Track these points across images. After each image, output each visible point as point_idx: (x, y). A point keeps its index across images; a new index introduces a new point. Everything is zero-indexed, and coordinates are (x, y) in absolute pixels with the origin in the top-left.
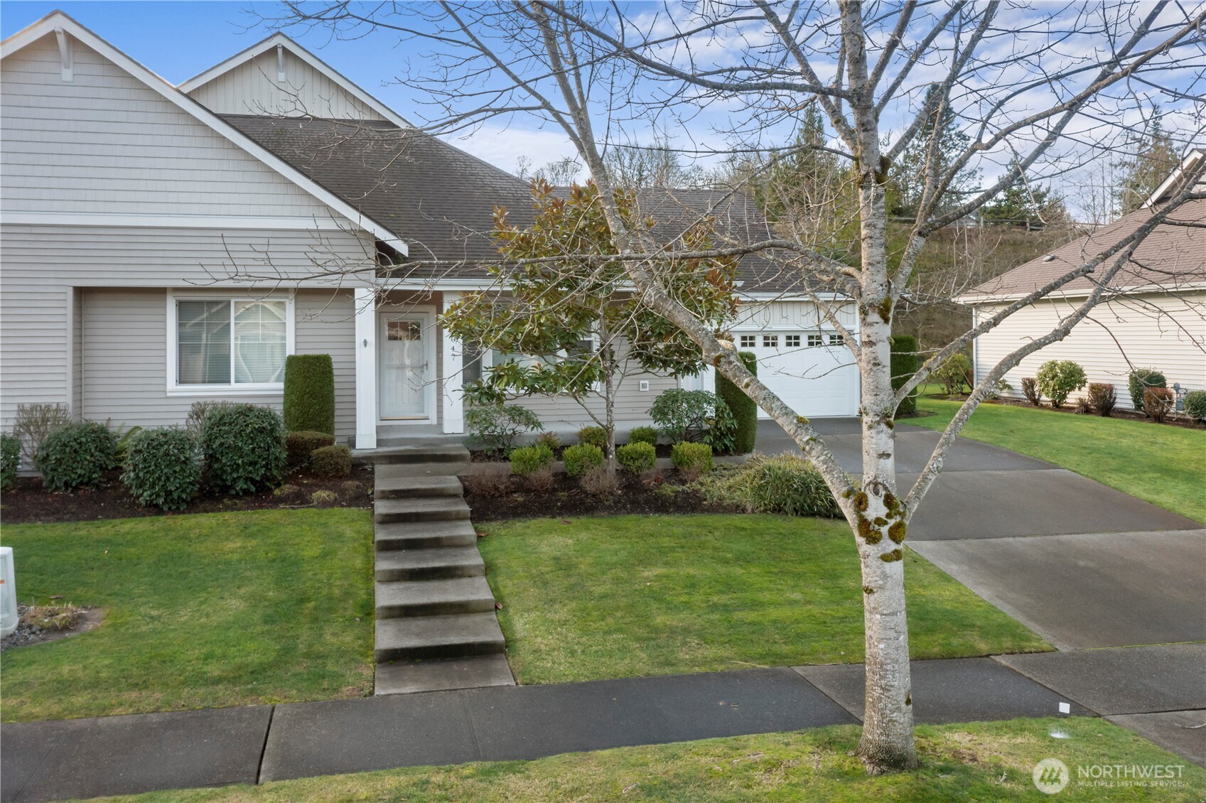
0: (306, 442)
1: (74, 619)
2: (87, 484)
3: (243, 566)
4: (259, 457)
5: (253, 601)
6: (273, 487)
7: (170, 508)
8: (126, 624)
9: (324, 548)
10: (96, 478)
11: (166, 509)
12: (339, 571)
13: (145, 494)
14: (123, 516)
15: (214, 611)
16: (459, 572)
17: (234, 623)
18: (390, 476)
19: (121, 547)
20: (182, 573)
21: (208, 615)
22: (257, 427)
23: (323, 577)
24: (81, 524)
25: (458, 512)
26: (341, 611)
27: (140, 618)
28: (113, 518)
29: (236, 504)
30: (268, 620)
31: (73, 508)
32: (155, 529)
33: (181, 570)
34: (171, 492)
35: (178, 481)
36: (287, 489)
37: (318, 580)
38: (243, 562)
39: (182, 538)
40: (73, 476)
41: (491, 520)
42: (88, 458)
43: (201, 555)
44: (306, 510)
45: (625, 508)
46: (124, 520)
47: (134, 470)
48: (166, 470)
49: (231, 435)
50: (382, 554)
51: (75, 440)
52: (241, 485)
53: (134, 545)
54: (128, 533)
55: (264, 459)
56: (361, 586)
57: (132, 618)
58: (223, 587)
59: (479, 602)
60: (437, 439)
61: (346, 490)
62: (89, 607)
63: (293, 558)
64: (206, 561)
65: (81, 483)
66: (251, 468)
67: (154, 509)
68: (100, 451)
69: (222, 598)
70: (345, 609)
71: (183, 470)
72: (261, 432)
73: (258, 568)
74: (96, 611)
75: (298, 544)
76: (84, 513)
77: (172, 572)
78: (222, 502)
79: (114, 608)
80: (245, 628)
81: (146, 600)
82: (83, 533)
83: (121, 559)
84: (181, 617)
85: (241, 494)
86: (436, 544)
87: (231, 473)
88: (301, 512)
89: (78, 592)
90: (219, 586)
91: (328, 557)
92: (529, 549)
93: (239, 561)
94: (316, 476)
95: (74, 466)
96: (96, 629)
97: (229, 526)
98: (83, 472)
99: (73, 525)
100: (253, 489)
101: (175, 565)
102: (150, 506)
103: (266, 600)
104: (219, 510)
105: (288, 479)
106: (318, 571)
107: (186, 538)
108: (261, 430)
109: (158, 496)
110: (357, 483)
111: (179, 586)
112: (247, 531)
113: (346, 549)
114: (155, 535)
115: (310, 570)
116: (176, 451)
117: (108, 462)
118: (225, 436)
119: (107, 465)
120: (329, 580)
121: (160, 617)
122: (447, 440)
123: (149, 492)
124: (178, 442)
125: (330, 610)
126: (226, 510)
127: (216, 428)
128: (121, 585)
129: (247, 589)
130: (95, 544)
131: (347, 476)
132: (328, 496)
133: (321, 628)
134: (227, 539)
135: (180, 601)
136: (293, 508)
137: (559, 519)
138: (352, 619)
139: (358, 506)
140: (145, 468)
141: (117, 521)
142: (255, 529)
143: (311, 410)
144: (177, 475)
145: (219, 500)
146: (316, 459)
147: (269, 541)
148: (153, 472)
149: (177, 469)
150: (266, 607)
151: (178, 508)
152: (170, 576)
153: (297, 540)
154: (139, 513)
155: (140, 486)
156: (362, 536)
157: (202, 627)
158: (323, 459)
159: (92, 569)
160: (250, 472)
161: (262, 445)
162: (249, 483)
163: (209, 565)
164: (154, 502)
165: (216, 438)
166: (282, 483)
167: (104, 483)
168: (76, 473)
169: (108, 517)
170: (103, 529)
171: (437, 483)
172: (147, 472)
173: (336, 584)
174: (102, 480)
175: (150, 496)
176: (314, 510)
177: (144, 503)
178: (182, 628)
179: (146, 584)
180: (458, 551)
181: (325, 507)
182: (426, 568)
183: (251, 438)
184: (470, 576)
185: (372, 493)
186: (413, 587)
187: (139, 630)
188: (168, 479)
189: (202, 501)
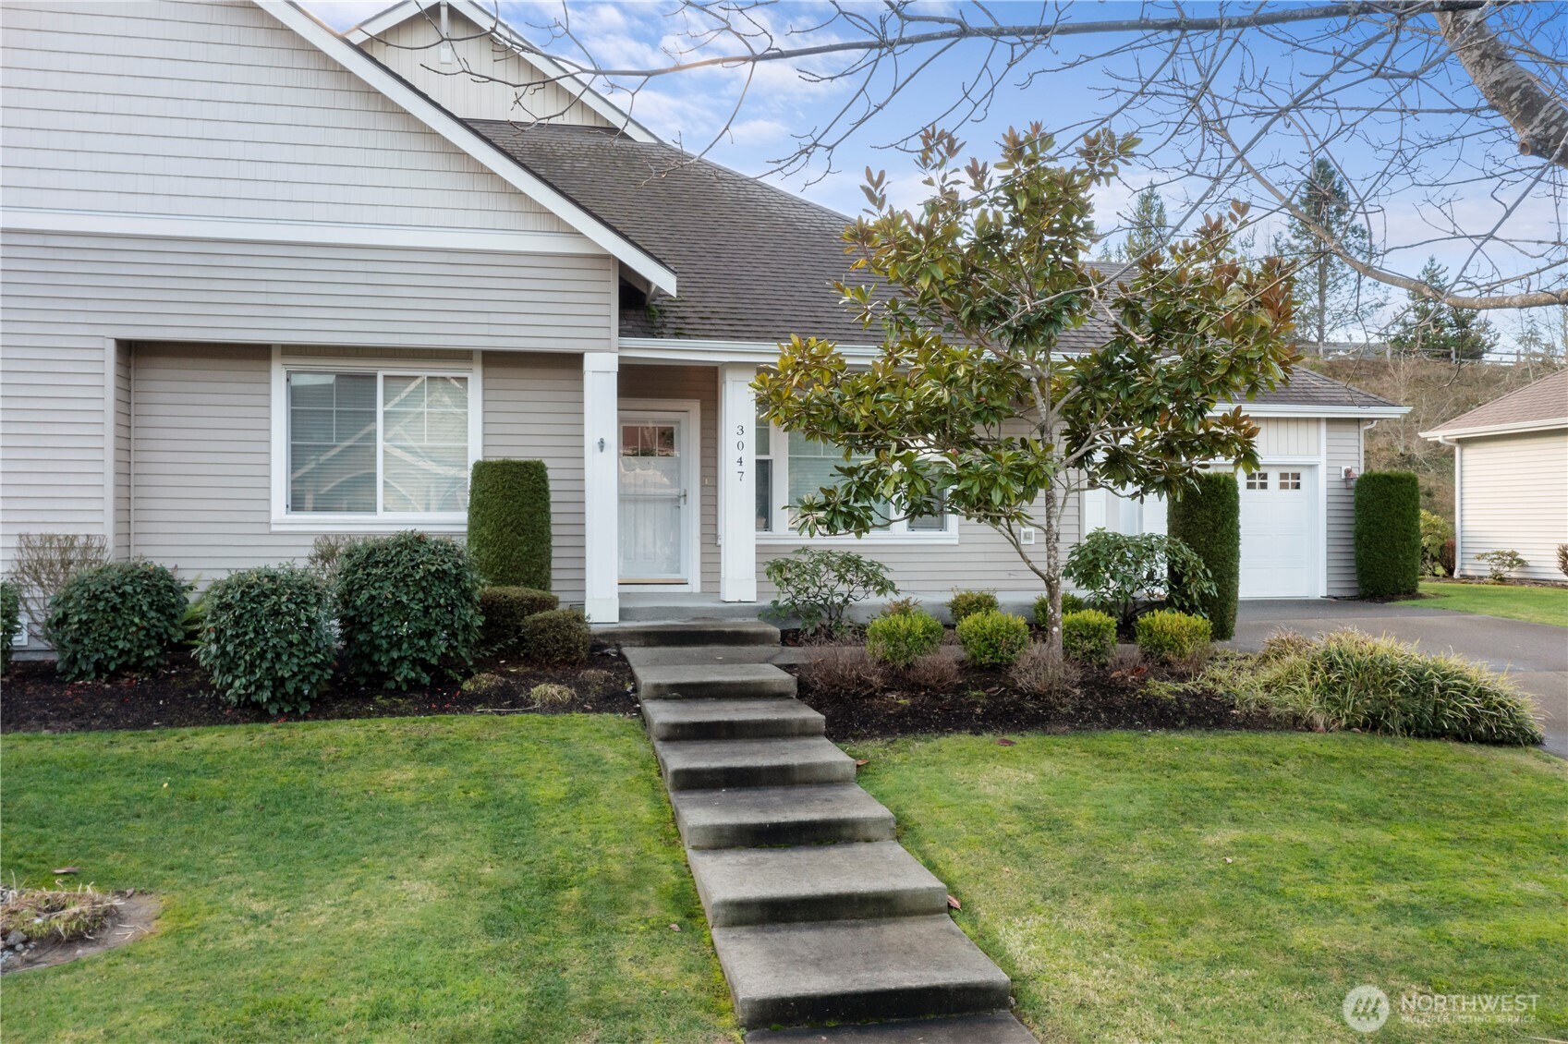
0: (511, 602)
1: (95, 918)
2: (135, 668)
3: (423, 813)
4: (437, 623)
5: (455, 885)
6: (459, 678)
7: (280, 711)
8: (202, 930)
9: (572, 783)
10: (150, 657)
11: (273, 711)
12: (610, 827)
13: (237, 683)
14: (198, 723)
15: (380, 906)
16: (846, 832)
17: (423, 931)
18: (656, 662)
19: (193, 777)
20: (308, 826)
21: (367, 913)
22: (433, 569)
23: (583, 837)
24: (122, 735)
25: (804, 722)
26: (637, 909)
27: (230, 917)
28: (179, 726)
29: (398, 705)
30: (493, 926)
31: (108, 707)
32: (256, 745)
33: (306, 820)
34: (283, 679)
35: (295, 660)
36: (485, 680)
37: (575, 844)
38: (424, 808)
39: (304, 762)
40: (110, 652)
41: (864, 737)
42: (137, 620)
43: (342, 793)
44: (525, 715)
45: (1099, 720)
46: (200, 729)
47: (217, 640)
48: (275, 641)
49: (387, 583)
50: (685, 796)
51: (113, 588)
52: (405, 672)
53: (217, 774)
54: (206, 752)
55: (445, 627)
56: (662, 857)
57: (214, 918)
58: (390, 855)
59: (915, 894)
60: (716, 610)
61: (588, 683)
62: (129, 891)
63: (516, 801)
64: (353, 805)
65: (125, 666)
66: (422, 643)
67: (252, 711)
68: (157, 611)
69: (391, 878)
70: (645, 905)
71: (304, 642)
72: (441, 579)
73: (453, 818)
74: (142, 900)
75: (522, 776)
76: (127, 716)
77: (290, 824)
78: (374, 702)
79: (178, 894)
80: (449, 943)
81: (242, 879)
82: (124, 750)
83: (193, 799)
84: (312, 917)
85: (404, 688)
86: (781, 778)
87: (388, 651)
88: (515, 719)
89: (110, 861)
90: (383, 854)
91: (582, 801)
92: (961, 789)
93: (416, 806)
94: (528, 660)
95: (112, 635)
96: (140, 940)
97: (389, 742)
98: (128, 645)
99: (106, 737)
100: (426, 679)
101: (295, 811)
102: (245, 706)
103: (480, 884)
104: (369, 715)
105: (482, 665)
106: (571, 827)
107: (314, 763)
108: (441, 575)
109: (260, 687)
110: (605, 672)
111: (304, 852)
112: (424, 751)
113: (613, 786)
114: (256, 756)
115: (554, 825)
116: (293, 607)
117: (172, 630)
118: (377, 585)
119: (170, 636)
120: (595, 844)
121: (270, 915)
122: (733, 612)
123: (244, 680)
124: (296, 591)
125: (615, 906)
126: (380, 715)
127: (360, 571)
128: (193, 847)
129: (438, 859)
130: (147, 770)
131: (583, 662)
132: (559, 693)
133: (606, 946)
134: (388, 765)
135: (308, 882)
136: (499, 713)
137: (987, 737)
138: (663, 926)
139: (614, 712)
140: (237, 636)
141: (187, 731)
142: (438, 747)
143: (515, 554)
144: (294, 650)
145: (368, 698)
146: (532, 631)
147: (467, 770)
148: (252, 644)
149: (295, 638)
150: (484, 897)
151: (295, 710)
152: (285, 831)
153: (520, 769)
154: (226, 717)
155: (229, 669)
156: (637, 762)
157: (359, 941)
158: (543, 631)
159: (138, 816)
160: (421, 650)
161: (442, 601)
162: (418, 669)
163: (358, 811)
164: (254, 699)
165: (361, 588)
166: (474, 671)
167: (165, 667)
168: (116, 647)
169: (170, 724)
170: (161, 745)
171: (747, 674)
172: (240, 644)
173: (609, 852)
174: (162, 661)
175: (246, 688)
176: (539, 717)
177: (234, 699)
178: (318, 943)
179: (240, 848)
180: (828, 793)
181: (556, 712)
182: (785, 824)
183: (423, 589)
184: (868, 841)
185: (635, 690)
186: (767, 861)
187: (227, 946)
188: (278, 656)
189: (337, 700)
